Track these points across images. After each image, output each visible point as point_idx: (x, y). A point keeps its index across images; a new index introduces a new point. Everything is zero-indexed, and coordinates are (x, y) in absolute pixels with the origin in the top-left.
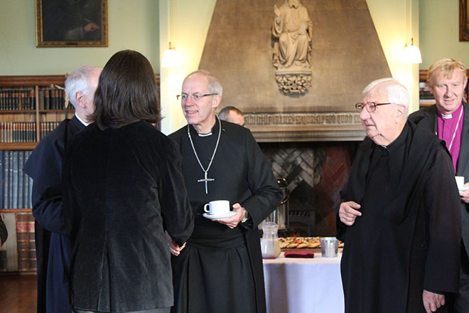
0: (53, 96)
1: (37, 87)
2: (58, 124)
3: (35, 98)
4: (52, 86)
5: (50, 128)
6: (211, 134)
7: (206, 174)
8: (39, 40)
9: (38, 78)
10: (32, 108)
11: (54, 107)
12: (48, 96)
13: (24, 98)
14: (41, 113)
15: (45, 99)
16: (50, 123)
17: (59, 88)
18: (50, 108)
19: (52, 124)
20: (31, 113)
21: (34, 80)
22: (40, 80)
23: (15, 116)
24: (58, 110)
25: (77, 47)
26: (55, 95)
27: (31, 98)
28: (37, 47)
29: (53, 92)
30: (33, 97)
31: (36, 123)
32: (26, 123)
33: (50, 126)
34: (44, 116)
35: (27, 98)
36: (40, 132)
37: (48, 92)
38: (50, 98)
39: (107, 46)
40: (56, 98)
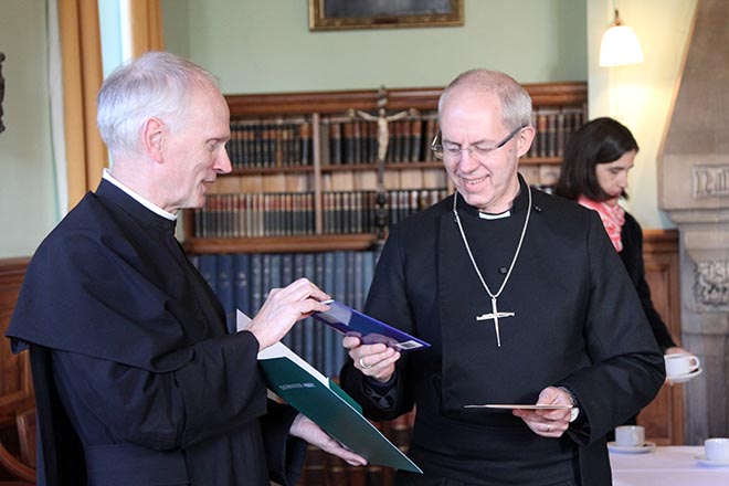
0: (349, 136)
1: (316, 118)
2: (359, 195)
3: (311, 142)
4: (352, 113)
5: (342, 204)
6: (508, 214)
7: (494, 301)
8: (317, 16)
9: (318, 97)
10: (305, 161)
11: (351, 159)
12: (338, 136)
13: (288, 141)
14: (324, 172)
15: (332, 142)
16: (342, 193)
17: (367, 117)
18: (344, 161)
19: (346, 196)
20: (301, 173)
21: (309, 102)
22: (322, 102)
23: (268, 180)
24: (358, 165)
25: (397, 28)
26: (353, 133)
27: (301, 142)
28: (312, 31)
29: (349, 127)
30: (305, 137)
31: (313, 194)
32: (292, 194)
33: (342, 200)
34: (327, 178)
35: (294, 142)
36: (323, 213)
37: (337, 128)
38: (343, 139)
39: (461, 25)
40: (354, 140)
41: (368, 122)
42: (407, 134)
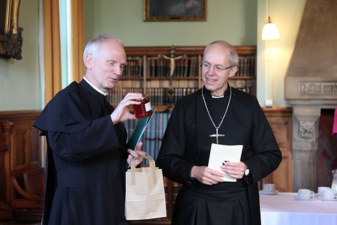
0: (158, 65)
1: (145, 57)
2: (162, 90)
3: (142, 67)
4: (160, 56)
5: (155, 93)
6: (223, 96)
7: (217, 130)
8: (146, 16)
9: (146, 49)
10: (140, 75)
11: (159, 75)
12: (154, 65)
13: (133, 67)
14: (148, 80)
15: (151, 67)
16: (155, 89)
17: (166, 57)
18: (156, 75)
20: (138, 80)
21: (142, 51)
22: (147, 51)
23: (124, 82)
24: (162, 77)
25: (180, 21)
26: (160, 64)
27: (139, 67)
28: (144, 21)
29: (158, 61)
30: (140, 65)
31: (143, 89)
32: (134, 89)
33: (155, 91)
34: (149, 82)
35: (136, 67)
37: (153, 62)
38: (156, 67)
39: (206, 21)
40: (160, 67)
41: (166, 60)
42: (182, 65)
